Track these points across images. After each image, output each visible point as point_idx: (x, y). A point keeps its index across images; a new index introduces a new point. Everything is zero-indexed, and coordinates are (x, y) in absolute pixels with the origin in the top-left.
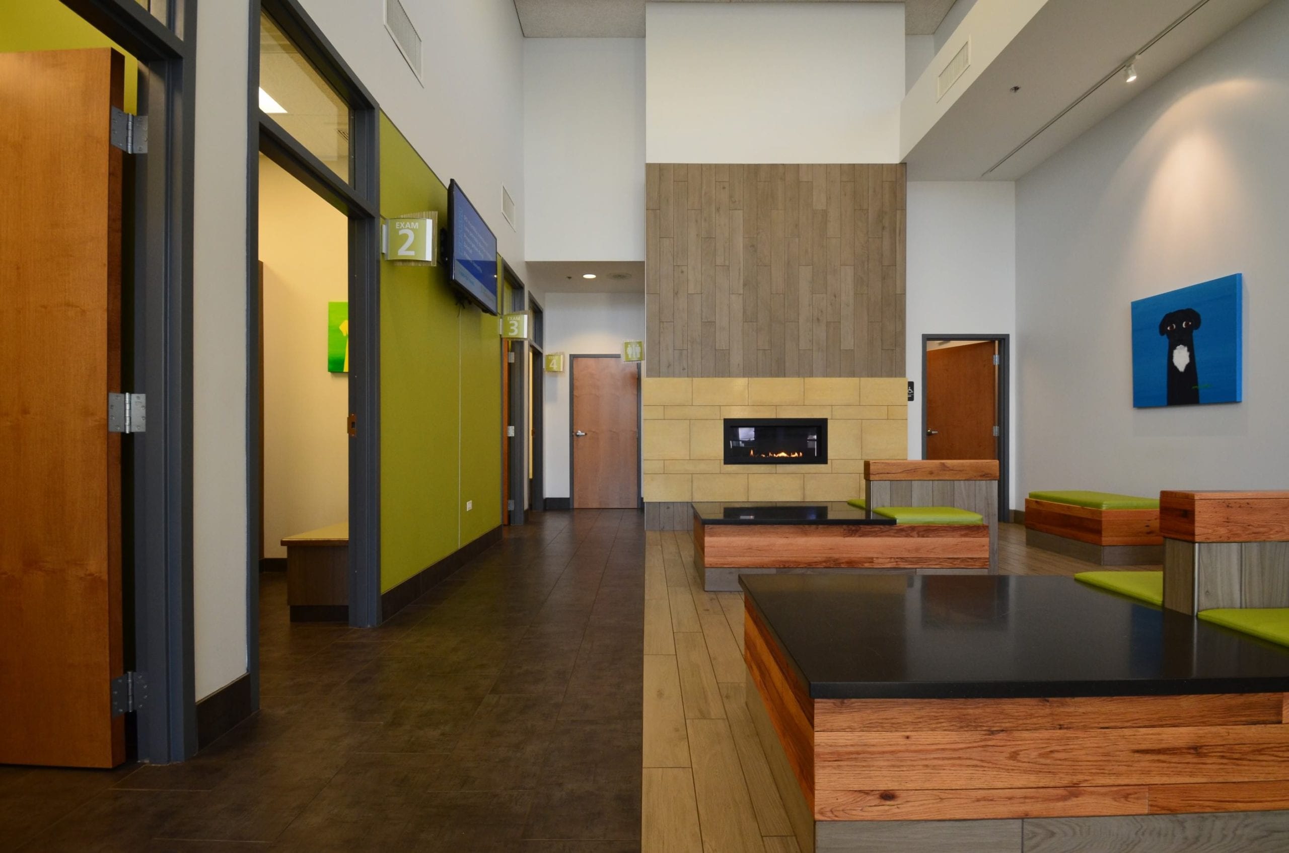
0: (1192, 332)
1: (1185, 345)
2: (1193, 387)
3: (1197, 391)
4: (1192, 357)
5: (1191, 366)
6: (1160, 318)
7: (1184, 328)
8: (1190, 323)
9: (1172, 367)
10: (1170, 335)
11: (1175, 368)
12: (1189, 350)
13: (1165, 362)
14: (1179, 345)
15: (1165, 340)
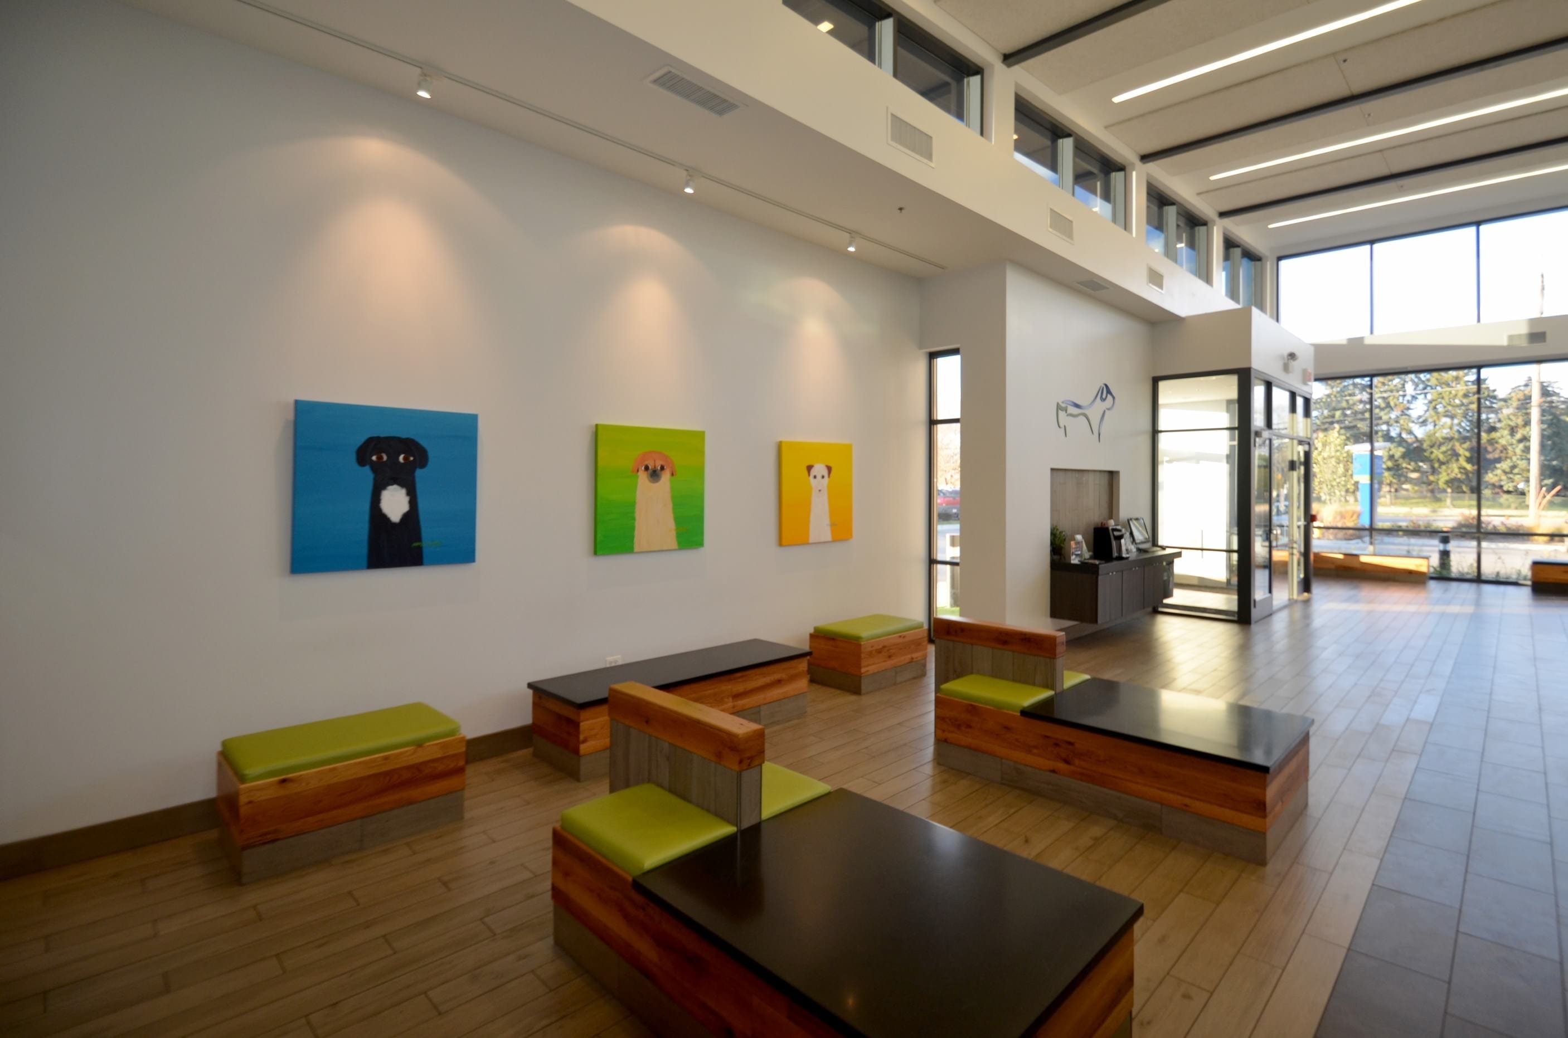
0: (414, 471)
1: (402, 485)
2: (416, 544)
3: (420, 549)
4: (413, 503)
5: (411, 517)
6: (360, 439)
7: (403, 464)
8: (412, 459)
9: (378, 517)
10: (375, 468)
11: (385, 518)
12: (408, 494)
13: (366, 506)
14: (392, 485)
15: (366, 475)
